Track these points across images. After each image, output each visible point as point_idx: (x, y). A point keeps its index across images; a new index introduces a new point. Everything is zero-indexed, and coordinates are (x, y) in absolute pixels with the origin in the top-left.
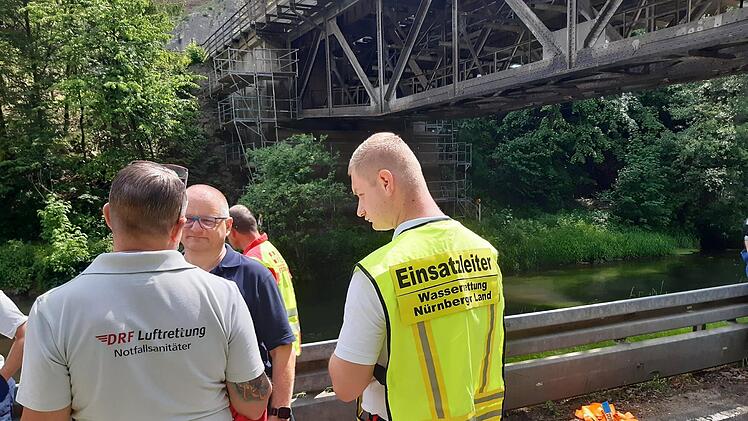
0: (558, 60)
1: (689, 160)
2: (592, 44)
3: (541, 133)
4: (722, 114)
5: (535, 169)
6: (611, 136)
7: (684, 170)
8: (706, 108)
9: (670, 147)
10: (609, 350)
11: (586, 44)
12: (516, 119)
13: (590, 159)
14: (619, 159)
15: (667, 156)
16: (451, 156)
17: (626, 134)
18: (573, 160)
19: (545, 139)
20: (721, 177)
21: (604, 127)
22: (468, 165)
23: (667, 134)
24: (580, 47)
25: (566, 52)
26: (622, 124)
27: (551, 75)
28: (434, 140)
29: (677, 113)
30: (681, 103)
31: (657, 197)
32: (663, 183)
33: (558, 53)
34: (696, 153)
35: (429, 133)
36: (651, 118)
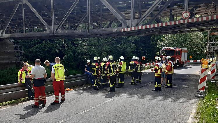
0: (51, 32)
1: (79, 54)
2: (58, 30)
3: (43, 45)
4: (85, 44)
5: (43, 54)
6: (61, 47)
7: (78, 56)
8: (82, 42)
9: (74, 50)
10: (68, 82)
11: (57, 30)
12: (36, 40)
13: (56, 52)
14: (63, 53)
15: (74, 52)
16: (18, 49)
17: (64, 47)
18: (52, 52)
19: (45, 46)
20: (86, 57)
21: (59, 44)
22: (23, 52)
23: (74, 48)
24: (55, 30)
25: (52, 31)
26: (63, 44)
27: (49, 35)
28: (12, 44)
29: (76, 43)
30: (76, 41)
31: (73, 62)
32: (74, 59)
33: (51, 31)
34: (80, 52)
35: (11, 42)
36: (70, 44)
